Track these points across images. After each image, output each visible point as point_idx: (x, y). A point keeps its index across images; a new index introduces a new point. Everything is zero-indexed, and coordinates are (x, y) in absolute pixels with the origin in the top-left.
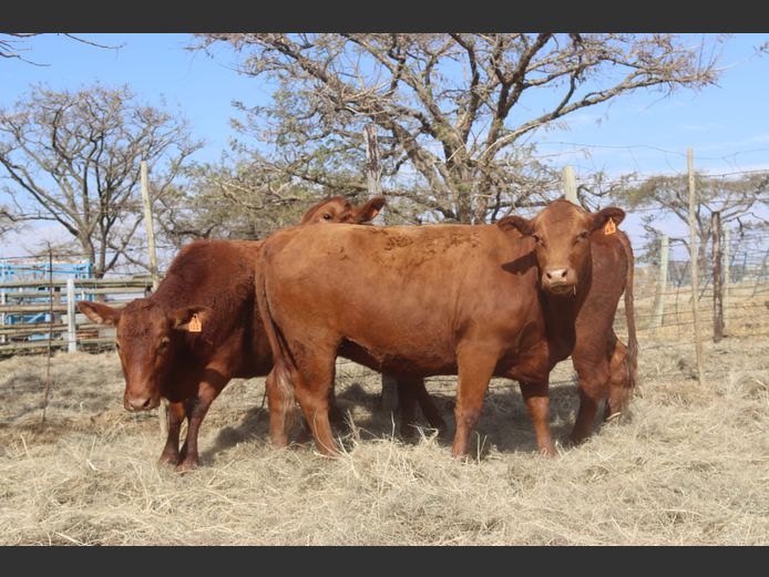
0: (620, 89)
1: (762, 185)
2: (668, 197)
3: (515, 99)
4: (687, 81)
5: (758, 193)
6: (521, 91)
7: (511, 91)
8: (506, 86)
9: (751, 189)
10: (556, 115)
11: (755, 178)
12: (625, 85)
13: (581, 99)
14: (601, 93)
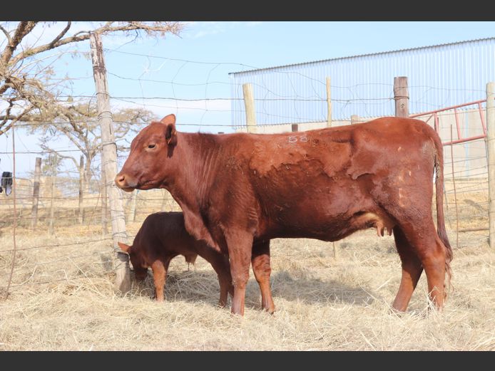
1: (134, 118)
3: (31, 28)
5: (131, 124)
10: (52, 46)
11: (130, 112)
13: (72, 36)
14: (89, 32)
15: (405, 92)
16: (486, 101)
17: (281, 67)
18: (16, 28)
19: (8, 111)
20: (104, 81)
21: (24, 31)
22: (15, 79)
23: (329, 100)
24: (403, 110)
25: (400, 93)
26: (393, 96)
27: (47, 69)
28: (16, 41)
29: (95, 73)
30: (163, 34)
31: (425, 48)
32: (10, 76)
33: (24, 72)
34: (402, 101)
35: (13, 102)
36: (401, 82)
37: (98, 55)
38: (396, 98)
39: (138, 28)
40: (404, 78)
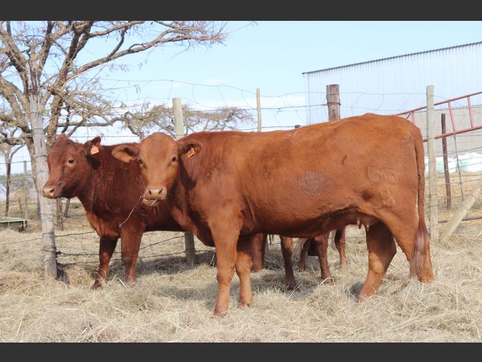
0: (157, 42)
1: (230, 116)
2: (165, 122)
3: (83, 45)
4: (203, 39)
5: (227, 121)
6: (87, 39)
7: (80, 39)
8: (77, 35)
9: (223, 119)
10: (108, 59)
11: (225, 110)
12: (160, 40)
13: (128, 48)
14: (142, 45)
15: (336, 98)
19: (68, 119)
23: (258, 109)
24: (334, 115)
25: (332, 100)
26: (326, 102)
27: (94, 80)
28: (71, 57)
34: (333, 107)
36: (333, 90)
38: (329, 104)
39: (186, 38)
40: (334, 86)
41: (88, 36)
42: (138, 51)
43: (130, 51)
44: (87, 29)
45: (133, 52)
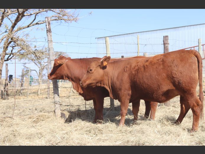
3: (21, 19)
7: (20, 17)
8: (19, 14)
10: (28, 27)
14: (43, 21)
16: (198, 46)
17: (115, 36)
18: (15, 19)
19: (12, 51)
20: (51, 36)
21: (18, 20)
22: (14, 38)
23: (138, 44)
24: (167, 49)
25: (166, 42)
26: (163, 43)
28: (15, 24)
29: (47, 32)
30: (71, 22)
31: (170, 28)
32: (12, 37)
33: (18, 35)
35: (14, 48)
36: (166, 38)
37: (49, 26)
39: (62, 19)
41: (23, 16)
42: (40, 24)
43: (37, 24)
44: (23, 12)
45: (39, 24)
